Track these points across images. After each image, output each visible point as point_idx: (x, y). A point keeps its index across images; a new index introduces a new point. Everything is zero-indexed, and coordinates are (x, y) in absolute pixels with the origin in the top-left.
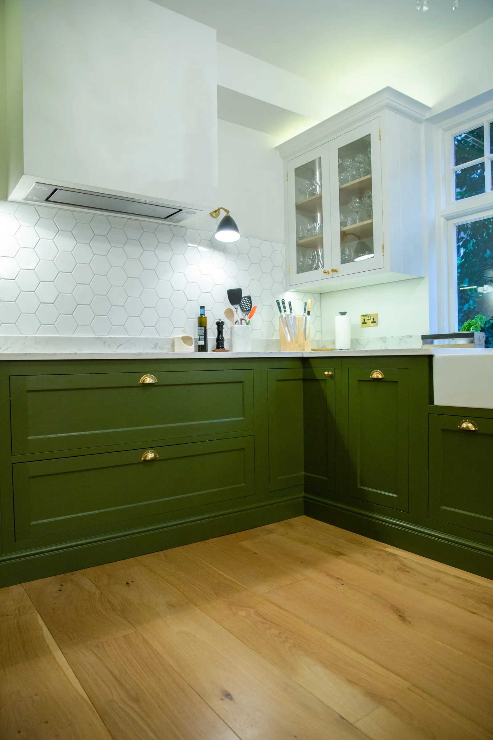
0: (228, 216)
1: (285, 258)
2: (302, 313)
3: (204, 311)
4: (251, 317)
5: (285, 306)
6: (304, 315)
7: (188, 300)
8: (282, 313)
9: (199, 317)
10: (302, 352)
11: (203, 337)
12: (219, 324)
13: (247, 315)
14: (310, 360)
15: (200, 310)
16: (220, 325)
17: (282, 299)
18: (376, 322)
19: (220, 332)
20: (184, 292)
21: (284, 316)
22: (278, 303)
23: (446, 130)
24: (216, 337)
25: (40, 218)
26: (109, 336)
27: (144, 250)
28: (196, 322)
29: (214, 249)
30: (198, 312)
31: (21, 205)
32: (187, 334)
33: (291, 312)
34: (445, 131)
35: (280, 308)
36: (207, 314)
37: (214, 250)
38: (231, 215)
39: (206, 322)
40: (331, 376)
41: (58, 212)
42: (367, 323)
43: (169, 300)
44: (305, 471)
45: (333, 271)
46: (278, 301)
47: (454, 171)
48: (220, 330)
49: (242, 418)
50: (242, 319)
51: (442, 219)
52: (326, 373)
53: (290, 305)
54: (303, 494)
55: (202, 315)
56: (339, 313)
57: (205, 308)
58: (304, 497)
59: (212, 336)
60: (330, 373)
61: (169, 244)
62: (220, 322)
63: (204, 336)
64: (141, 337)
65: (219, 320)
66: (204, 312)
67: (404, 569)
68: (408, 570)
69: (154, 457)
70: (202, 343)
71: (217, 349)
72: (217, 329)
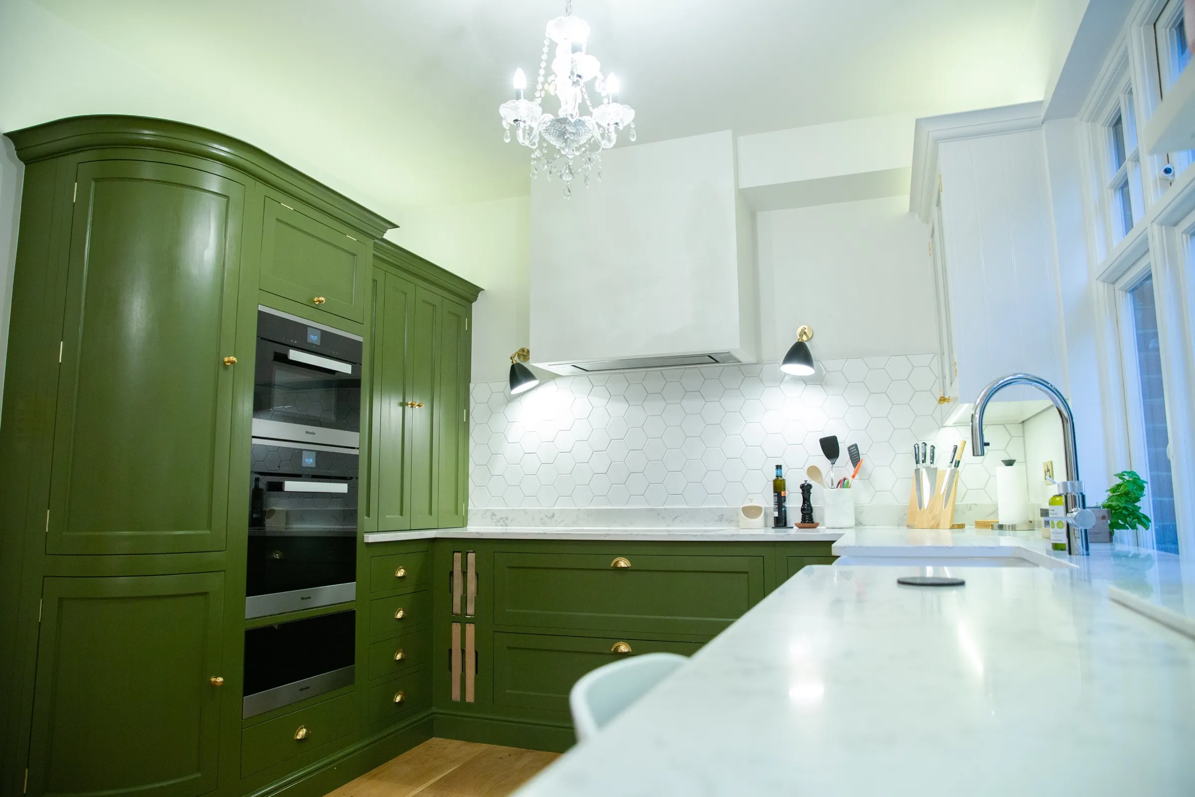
0: (802, 343)
1: (937, 376)
2: (948, 464)
3: (781, 471)
6: (949, 468)
7: (768, 457)
8: (918, 465)
12: (805, 488)
15: (777, 470)
19: (806, 499)
20: (761, 447)
21: (921, 470)
22: (917, 450)
23: (1092, 120)
24: (800, 505)
25: (593, 386)
26: (665, 507)
27: (706, 402)
29: (806, 384)
31: (577, 378)
33: (931, 463)
36: (786, 474)
38: (807, 340)
39: (785, 486)
41: (609, 377)
46: (917, 448)
47: (1114, 189)
48: (807, 495)
53: (933, 452)
55: (778, 477)
56: (1003, 461)
57: (782, 467)
59: (794, 503)
61: (739, 389)
62: (806, 484)
63: (777, 506)
64: (703, 506)
65: (804, 482)
69: (626, 651)
70: (776, 514)
71: (802, 522)
72: (801, 495)
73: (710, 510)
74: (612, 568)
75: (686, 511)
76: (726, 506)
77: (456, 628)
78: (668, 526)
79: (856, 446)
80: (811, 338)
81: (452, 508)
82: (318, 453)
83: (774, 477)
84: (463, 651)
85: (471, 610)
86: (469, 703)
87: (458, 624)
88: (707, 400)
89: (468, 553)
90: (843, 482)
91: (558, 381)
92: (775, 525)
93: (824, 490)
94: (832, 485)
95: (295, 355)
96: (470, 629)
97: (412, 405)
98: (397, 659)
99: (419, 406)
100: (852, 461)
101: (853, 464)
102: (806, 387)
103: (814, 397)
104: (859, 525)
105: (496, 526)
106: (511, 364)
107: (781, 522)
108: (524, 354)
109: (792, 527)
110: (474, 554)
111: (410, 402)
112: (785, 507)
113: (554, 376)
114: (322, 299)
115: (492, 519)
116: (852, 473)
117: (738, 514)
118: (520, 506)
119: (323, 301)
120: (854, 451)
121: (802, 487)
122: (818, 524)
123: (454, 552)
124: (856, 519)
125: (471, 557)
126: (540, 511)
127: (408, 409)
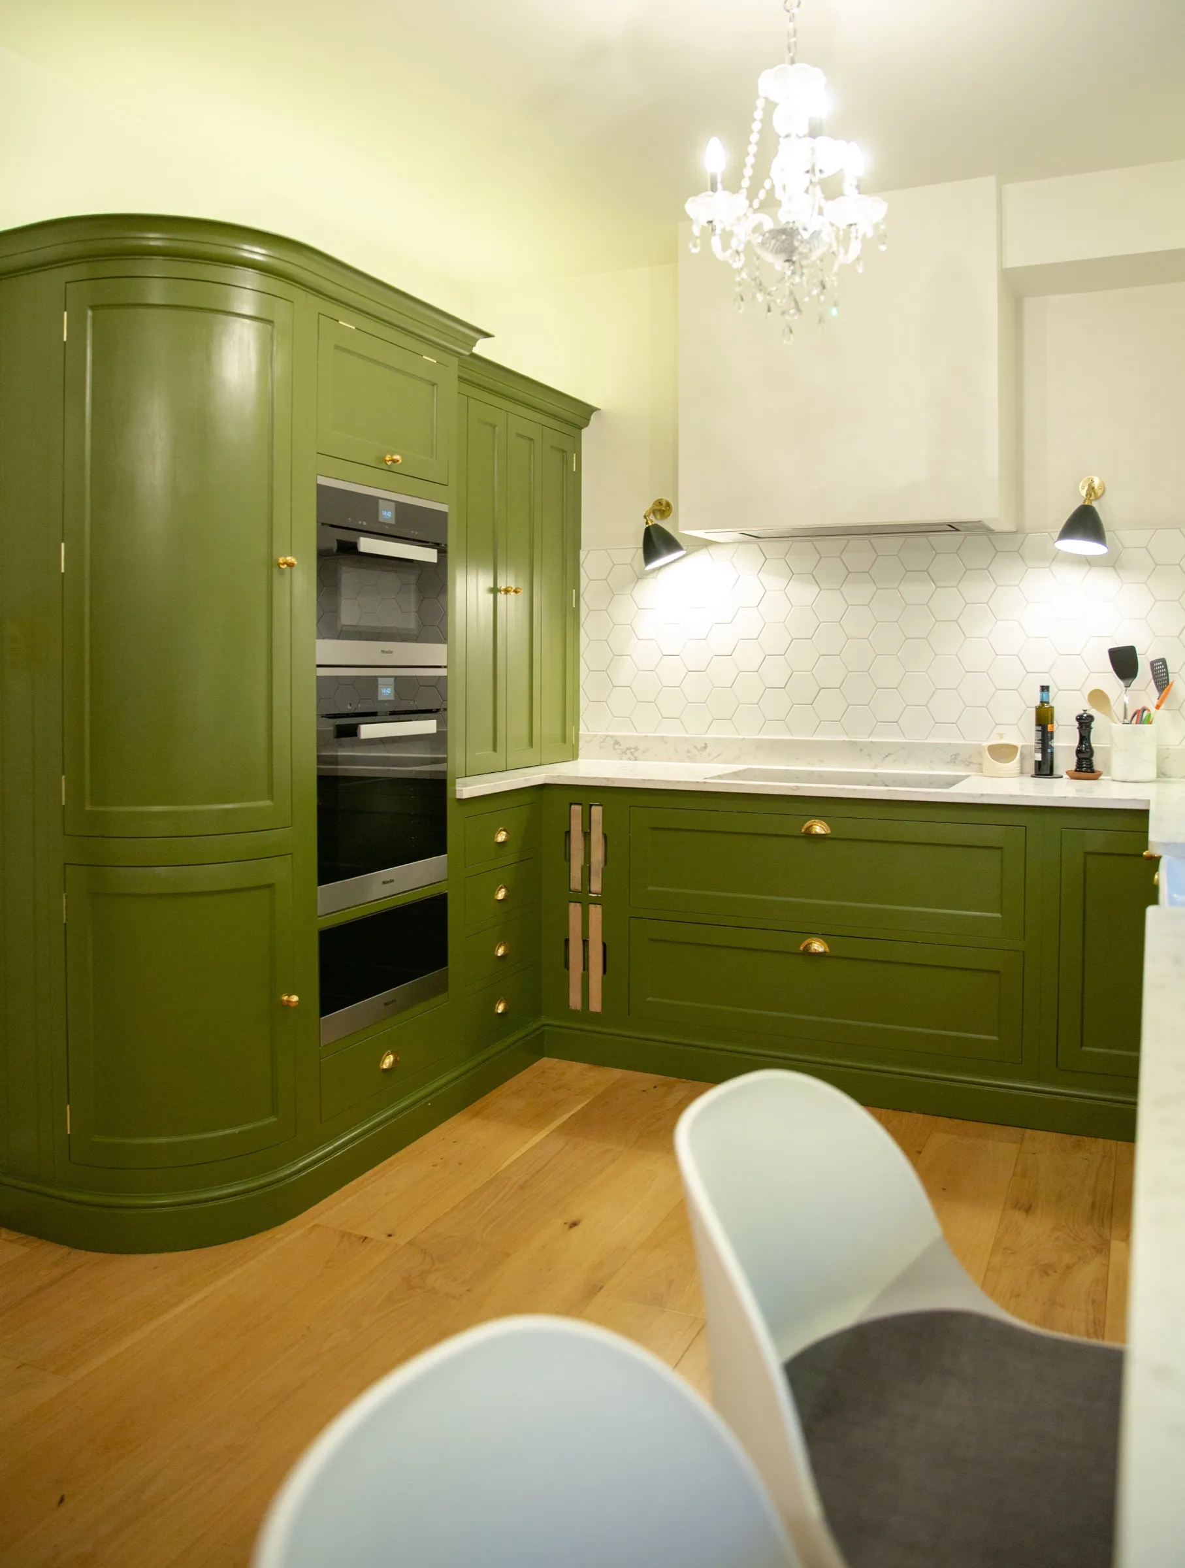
0: (1089, 506)
3: (1048, 694)
7: (1029, 672)
9: (1037, 707)
11: (1040, 746)
15: (1041, 693)
16: (1085, 723)
19: (1084, 738)
24: (1076, 744)
25: (766, 560)
26: (871, 739)
27: (937, 587)
29: (1090, 564)
30: (1038, 697)
31: (741, 548)
32: (1005, 740)
36: (1057, 701)
37: (1089, 567)
43: (985, 674)
48: (1084, 732)
49: (997, 915)
50: (1144, 710)
55: (1044, 702)
57: (1050, 689)
59: (1065, 741)
61: (987, 568)
62: (1085, 715)
64: (930, 741)
65: (1083, 712)
66: (1048, 697)
69: (821, 950)
70: (1039, 757)
71: (1076, 771)
72: (1077, 730)
73: (937, 747)
74: (802, 835)
75: (903, 746)
76: (963, 742)
77: (575, 910)
78: (875, 767)
79: (1163, 661)
80: (1102, 495)
81: (558, 732)
82: (396, 678)
83: (1038, 703)
84: (585, 943)
85: (596, 885)
86: (596, 1014)
87: (578, 904)
88: (938, 585)
89: (591, 806)
90: (1140, 714)
91: (712, 549)
92: (1036, 772)
93: (1113, 724)
94: (1125, 718)
95: (367, 545)
96: (596, 912)
97: (507, 591)
98: (499, 955)
99: (516, 592)
100: (1156, 683)
101: (1157, 687)
102: (1090, 569)
103: (1102, 582)
104: (1161, 776)
105: (621, 759)
106: (645, 526)
107: (1044, 769)
108: (662, 508)
109: (1061, 777)
110: (600, 808)
111: (503, 587)
112: (1052, 747)
113: (707, 544)
114: (397, 457)
115: (615, 749)
116: (1156, 702)
117: (980, 754)
118: (655, 733)
119: (398, 461)
120: (1159, 666)
121: (1080, 719)
122: (1100, 774)
123: (571, 804)
124: (1159, 768)
125: (597, 812)
126: (686, 740)
127: (501, 597)
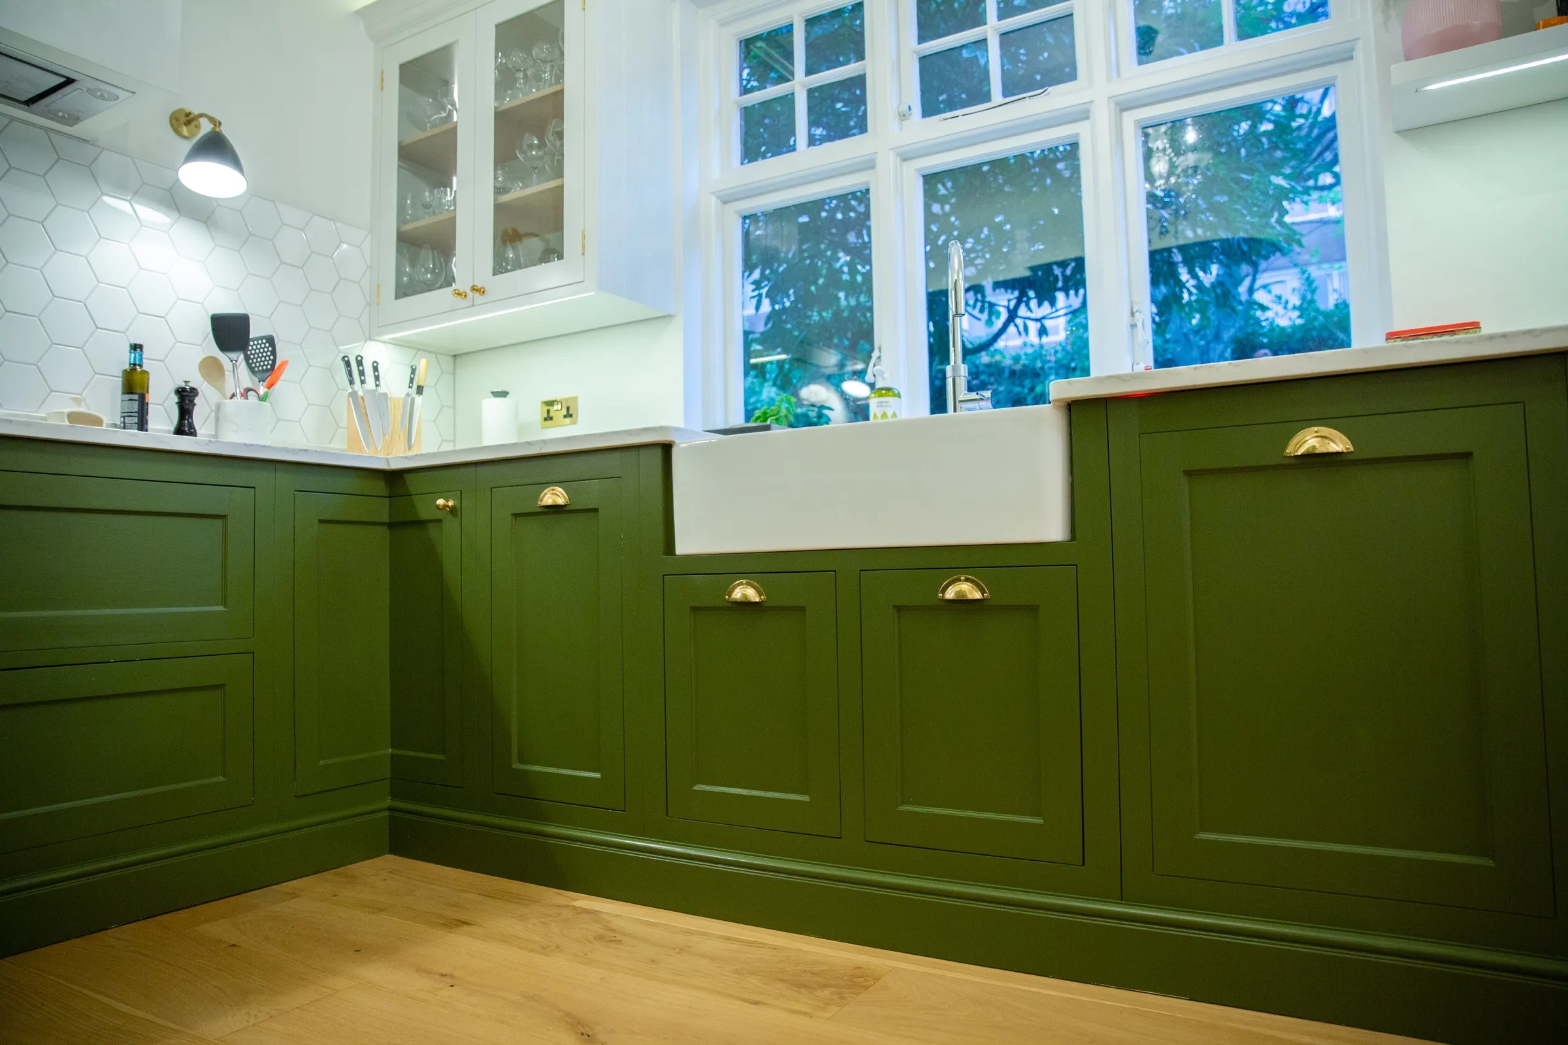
0: (218, 132)
1: (369, 264)
2: (406, 390)
3: (141, 356)
4: (272, 385)
5: (363, 371)
6: (408, 395)
7: (97, 328)
8: (354, 386)
9: (125, 371)
10: (387, 459)
11: (136, 420)
12: (185, 394)
13: (264, 381)
14: (407, 477)
15: (131, 353)
16: (186, 398)
17: (355, 357)
18: (574, 416)
19: (185, 414)
20: (85, 305)
21: (360, 394)
22: (348, 364)
23: (723, 23)
28: (119, 382)
30: (125, 359)
32: (89, 408)
33: (377, 386)
34: (722, 25)
35: (350, 374)
37: (177, 214)
38: (225, 130)
39: (146, 383)
40: (453, 510)
42: (554, 419)
43: (37, 319)
44: (392, 747)
45: (474, 289)
46: (346, 359)
47: (738, 106)
48: (186, 407)
49: (221, 608)
50: (249, 390)
51: (713, 199)
52: (440, 502)
53: (376, 369)
54: (388, 802)
55: (135, 365)
56: (492, 393)
57: (143, 349)
58: (390, 809)
60: (451, 503)
62: (187, 387)
63: (136, 418)
65: (184, 384)
66: (141, 359)
67: (610, 937)
68: (619, 937)
72: (177, 406)
79: (268, 339)
120: (262, 347)
121: (180, 392)
